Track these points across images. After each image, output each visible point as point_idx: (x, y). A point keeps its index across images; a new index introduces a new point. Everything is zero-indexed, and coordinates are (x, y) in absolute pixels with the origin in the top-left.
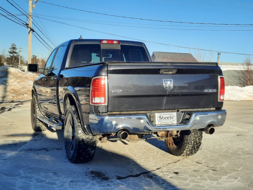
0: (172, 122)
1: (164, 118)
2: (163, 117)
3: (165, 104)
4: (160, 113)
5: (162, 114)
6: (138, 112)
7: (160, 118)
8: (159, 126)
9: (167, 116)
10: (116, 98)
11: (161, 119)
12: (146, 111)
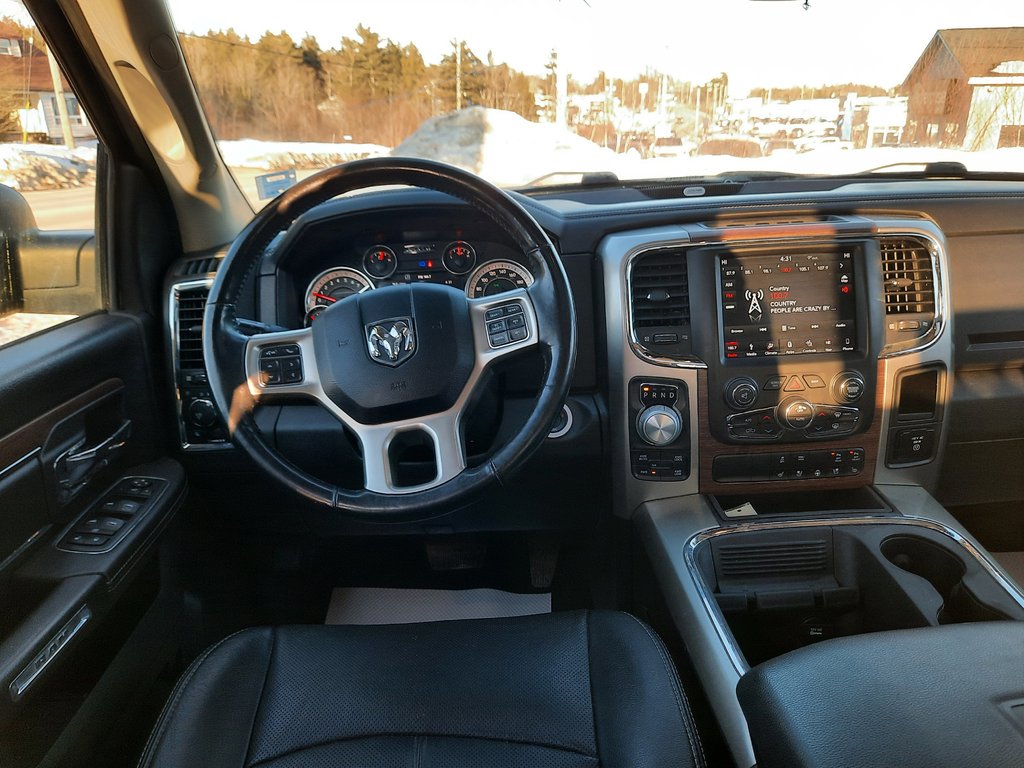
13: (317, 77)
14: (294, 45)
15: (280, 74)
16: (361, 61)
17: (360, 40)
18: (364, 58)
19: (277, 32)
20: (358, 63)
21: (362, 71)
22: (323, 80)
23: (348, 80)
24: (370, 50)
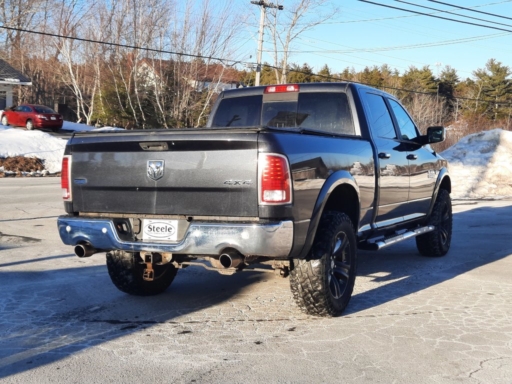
0: (168, 237)
1: (155, 229)
2: (154, 227)
3: (155, 204)
4: (151, 220)
5: (153, 221)
6: (124, 215)
7: (149, 227)
8: (147, 241)
9: (161, 226)
10: (81, 190)
11: (150, 230)
12: (137, 214)
13: (447, 104)
14: (432, 79)
15: (416, 101)
16: (488, 91)
17: (490, 74)
18: (492, 88)
19: (420, 68)
20: (486, 92)
21: (488, 99)
22: (451, 106)
23: (474, 106)
24: (497, 82)
